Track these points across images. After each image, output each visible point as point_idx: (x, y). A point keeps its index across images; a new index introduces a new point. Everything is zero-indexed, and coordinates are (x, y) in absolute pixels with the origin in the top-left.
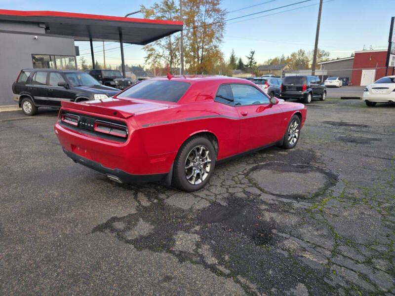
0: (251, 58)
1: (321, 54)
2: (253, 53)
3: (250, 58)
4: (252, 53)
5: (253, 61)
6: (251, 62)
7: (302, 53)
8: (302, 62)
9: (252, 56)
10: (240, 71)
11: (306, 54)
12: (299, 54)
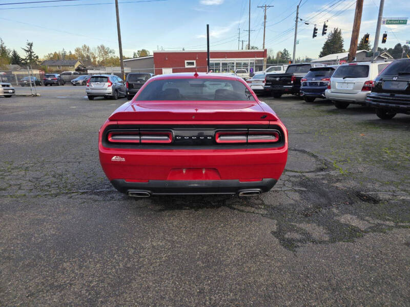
0: (30, 51)
1: (107, 51)
2: (31, 45)
3: (28, 51)
4: (29, 45)
5: (33, 54)
6: (30, 56)
7: (86, 48)
8: (87, 58)
9: (31, 48)
10: (16, 66)
11: (91, 50)
12: (84, 50)
